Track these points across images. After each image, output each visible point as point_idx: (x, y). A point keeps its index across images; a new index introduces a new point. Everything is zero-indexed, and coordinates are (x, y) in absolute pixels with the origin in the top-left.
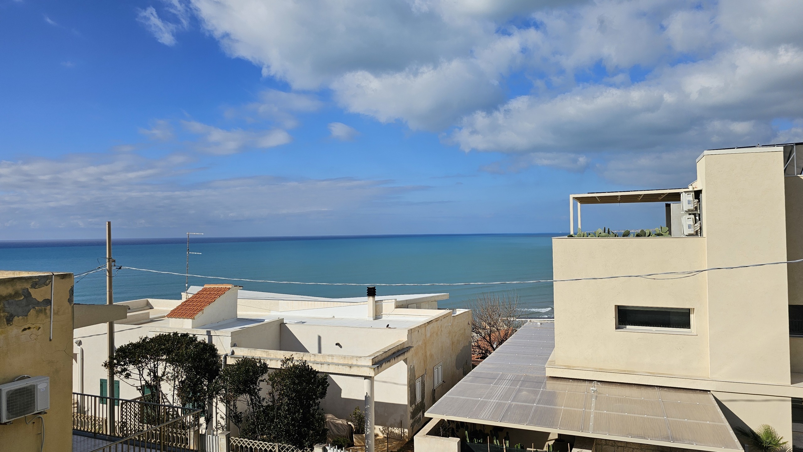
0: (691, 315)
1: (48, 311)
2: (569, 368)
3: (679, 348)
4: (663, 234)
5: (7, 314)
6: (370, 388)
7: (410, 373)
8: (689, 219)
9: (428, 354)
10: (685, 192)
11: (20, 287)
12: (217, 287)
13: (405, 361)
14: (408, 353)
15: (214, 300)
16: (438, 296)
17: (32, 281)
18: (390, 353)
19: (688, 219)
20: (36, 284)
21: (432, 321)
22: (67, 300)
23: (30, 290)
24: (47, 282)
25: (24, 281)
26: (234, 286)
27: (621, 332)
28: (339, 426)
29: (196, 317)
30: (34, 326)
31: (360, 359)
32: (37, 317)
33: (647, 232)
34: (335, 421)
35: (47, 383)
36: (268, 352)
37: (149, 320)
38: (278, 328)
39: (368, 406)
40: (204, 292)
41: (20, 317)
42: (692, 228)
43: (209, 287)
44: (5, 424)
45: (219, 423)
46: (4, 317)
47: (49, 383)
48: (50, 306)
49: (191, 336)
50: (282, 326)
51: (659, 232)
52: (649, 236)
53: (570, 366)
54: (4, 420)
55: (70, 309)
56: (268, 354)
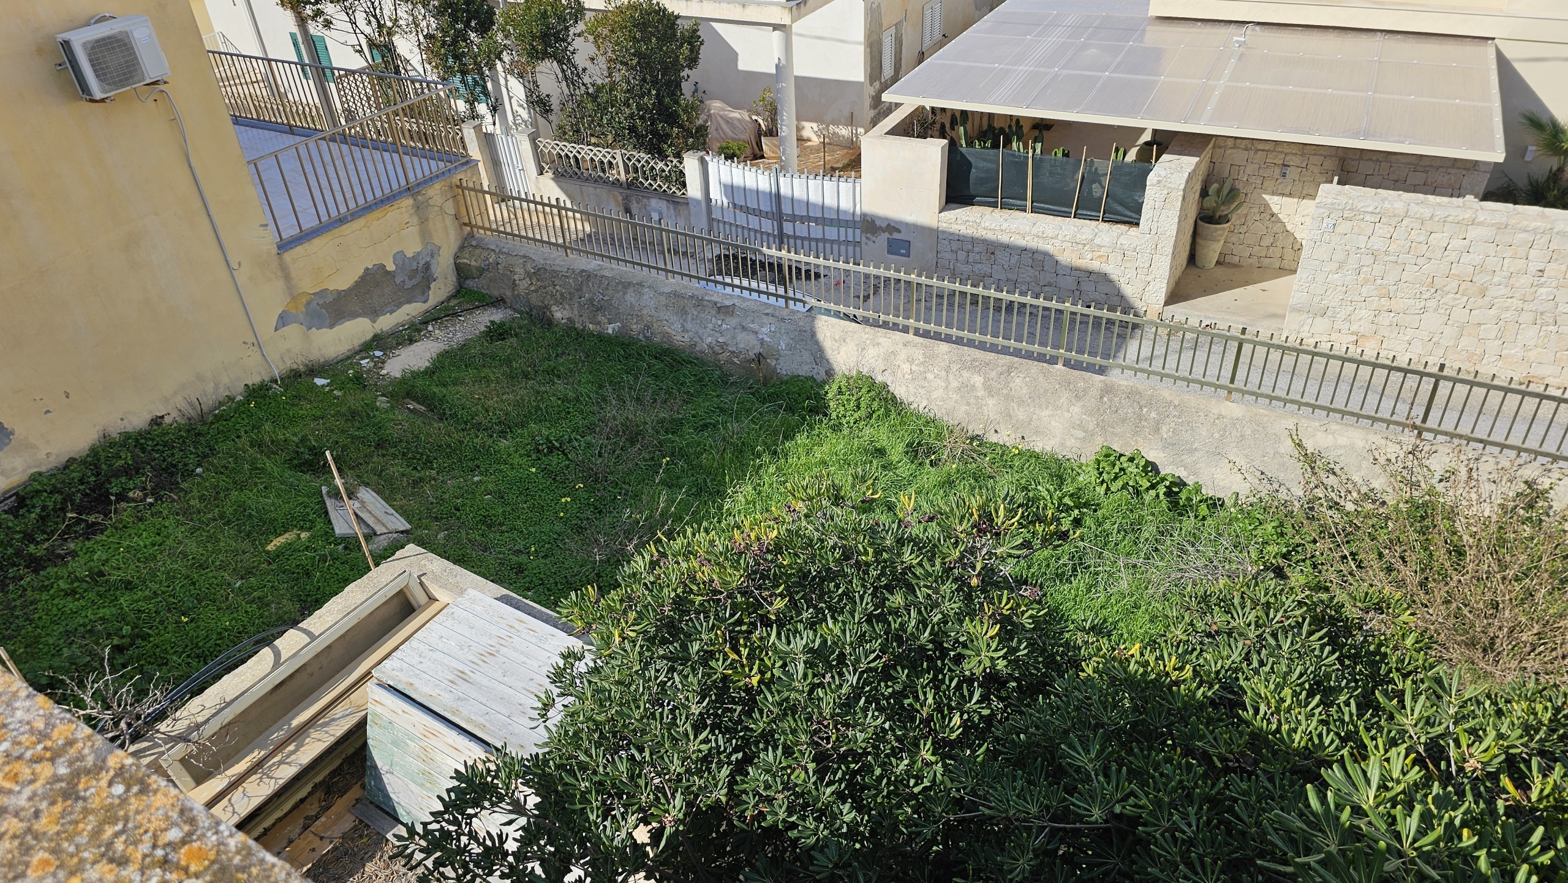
6: (785, 50)
7: (870, 18)
28: (735, 123)
34: (726, 113)
39: (784, 85)
45: (517, 116)
47: (150, 28)
54: (98, 95)
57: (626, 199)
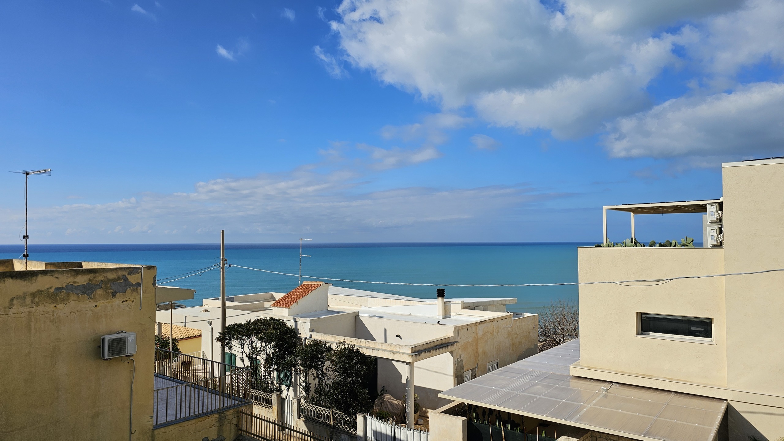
0: (712, 324)
1: (139, 291)
2: (591, 369)
3: (698, 356)
4: (688, 244)
5: (112, 291)
6: (410, 373)
7: (456, 365)
8: (713, 231)
9: (480, 350)
10: (709, 204)
11: (121, 274)
12: (312, 284)
13: (452, 353)
14: (452, 346)
15: (307, 293)
16: (505, 300)
17: (129, 271)
18: (432, 345)
19: (711, 230)
20: (131, 273)
21: (486, 322)
22: (152, 284)
23: (127, 276)
24: (139, 271)
25: (123, 270)
26: (324, 283)
27: (642, 338)
28: (394, 405)
29: (291, 307)
30: (129, 300)
31: (402, 347)
32: (132, 294)
33: (673, 243)
34: (391, 401)
35: (134, 336)
36: (335, 337)
37: (264, 309)
38: (353, 319)
39: (409, 388)
40: (302, 288)
41: (121, 293)
42: (715, 239)
43: (306, 284)
44: (107, 360)
45: (301, 393)
46: (110, 292)
47: (136, 337)
48: (140, 287)
49: (281, 321)
50: (356, 317)
51: (684, 243)
52: (674, 246)
53: (593, 368)
54: (106, 357)
55: (154, 289)
56: (336, 339)
57: (332, 433)
